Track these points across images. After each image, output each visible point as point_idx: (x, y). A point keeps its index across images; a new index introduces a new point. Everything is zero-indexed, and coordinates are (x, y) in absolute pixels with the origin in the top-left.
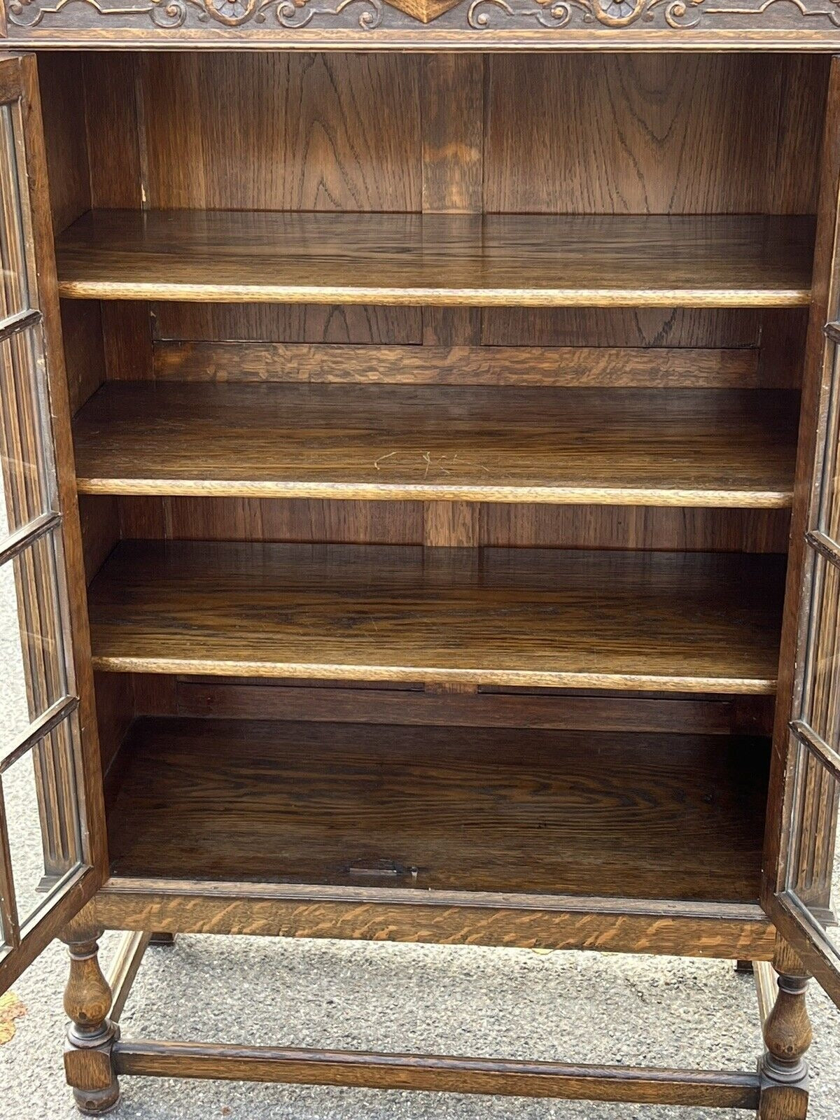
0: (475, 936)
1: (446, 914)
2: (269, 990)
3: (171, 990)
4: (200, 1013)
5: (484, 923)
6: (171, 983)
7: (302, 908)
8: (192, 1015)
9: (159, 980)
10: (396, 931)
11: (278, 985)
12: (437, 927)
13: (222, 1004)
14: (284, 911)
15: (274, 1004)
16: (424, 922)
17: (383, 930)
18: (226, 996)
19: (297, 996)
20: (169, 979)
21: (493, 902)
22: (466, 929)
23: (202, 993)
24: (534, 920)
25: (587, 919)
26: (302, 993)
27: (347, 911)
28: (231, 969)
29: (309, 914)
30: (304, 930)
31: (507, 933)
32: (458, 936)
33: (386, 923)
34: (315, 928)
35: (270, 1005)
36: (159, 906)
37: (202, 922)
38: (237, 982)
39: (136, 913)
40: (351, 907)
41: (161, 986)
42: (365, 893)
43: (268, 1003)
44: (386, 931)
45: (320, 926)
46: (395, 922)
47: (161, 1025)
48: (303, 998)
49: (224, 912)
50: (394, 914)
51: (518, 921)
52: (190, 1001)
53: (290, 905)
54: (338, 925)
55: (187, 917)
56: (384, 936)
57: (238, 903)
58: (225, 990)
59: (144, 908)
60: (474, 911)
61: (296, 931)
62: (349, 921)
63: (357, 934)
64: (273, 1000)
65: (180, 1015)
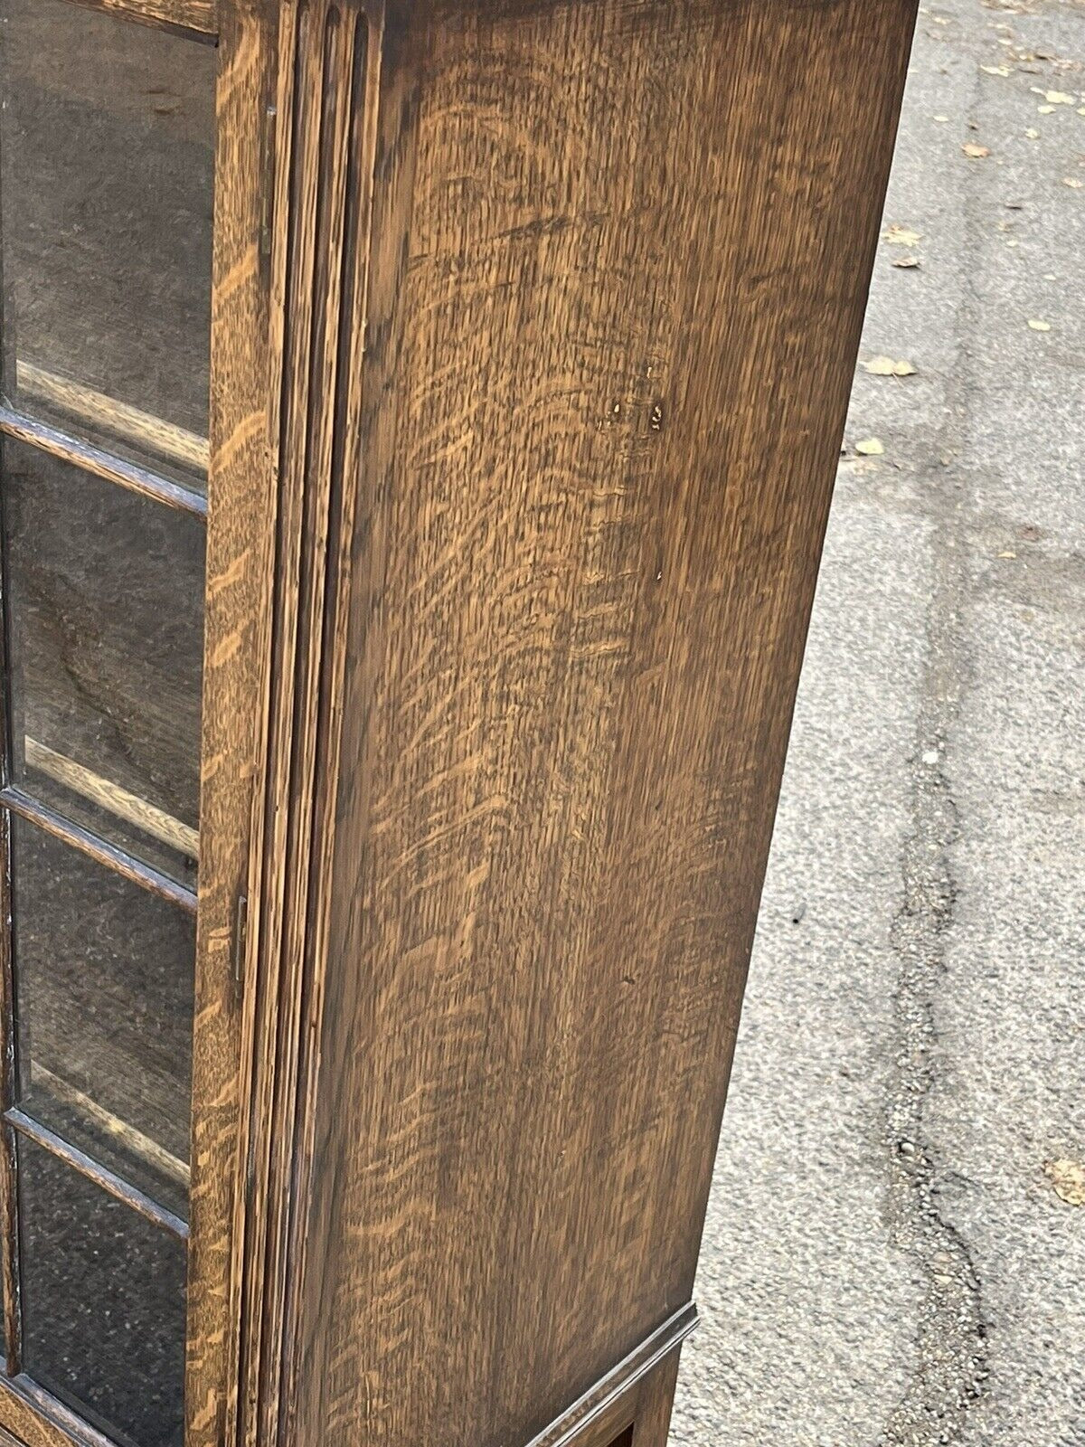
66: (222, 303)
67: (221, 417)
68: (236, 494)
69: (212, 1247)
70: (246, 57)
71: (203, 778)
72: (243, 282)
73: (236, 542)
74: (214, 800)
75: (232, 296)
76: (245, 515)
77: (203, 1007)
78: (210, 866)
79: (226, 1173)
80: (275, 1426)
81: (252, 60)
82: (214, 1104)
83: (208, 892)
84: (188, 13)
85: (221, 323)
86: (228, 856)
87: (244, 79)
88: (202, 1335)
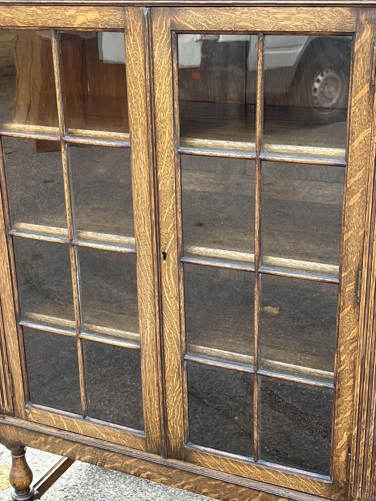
0: (188, 486)
1: (174, 471)
2: (132, 490)
3: (88, 481)
4: (95, 495)
5: (192, 480)
6: (90, 477)
7: (107, 453)
8: (91, 495)
9: (86, 474)
10: (151, 475)
11: (138, 489)
12: (170, 477)
13: (107, 493)
14: (99, 453)
15: (131, 498)
16: (164, 473)
17: (144, 473)
18: (111, 489)
19: (143, 497)
20: (90, 475)
21: (196, 470)
22: (184, 482)
23: (101, 485)
24: (217, 484)
25: (243, 489)
26: (146, 496)
27: (127, 460)
28: (120, 476)
29: (110, 457)
30: (108, 465)
31: (204, 488)
32: (180, 484)
33: (145, 470)
34: (113, 465)
35: (129, 498)
36: (44, 438)
37: (63, 451)
38: (119, 484)
39: (35, 440)
40: (129, 458)
41: (85, 478)
42: (134, 452)
43: (128, 497)
44: (146, 474)
45: (115, 464)
46: (150, 470)
47: (74, 496)
48: (146, 498)
49: (72, 448)
50: (149, 466)
51: (209, 483)
52: (93, 488)
53: (102, 451)
54: (123, 466)
55: (56, 447)
56: (145, 476)
57: (78, 444)
58: (112, 486)
59: (38, 438)
60: (187, 473)
61: (104, 465)
62: (128, 465)
63: (132, 472)
64: (131, 496)
65: (85, 494)
66: (356, 102)
67: (355, 133)
68: (359, 154)
69: (346, 385)
70: (366, 35)
71: (345, 239)
72: (363, 95)
73: (359, 167)
74: (349, 245)
75: (359, 100)
76: (363, 159)
77: (344, 309)
78: (347, 265)
79: (353, 358)
80: (372, 434)
81: (368, 36)
82: (348, 338)
83: (346, 274)
84: (345, 28)
85: (355, 107)
86: (354, 260)
87: (365, 41)
88: (342, 415)
